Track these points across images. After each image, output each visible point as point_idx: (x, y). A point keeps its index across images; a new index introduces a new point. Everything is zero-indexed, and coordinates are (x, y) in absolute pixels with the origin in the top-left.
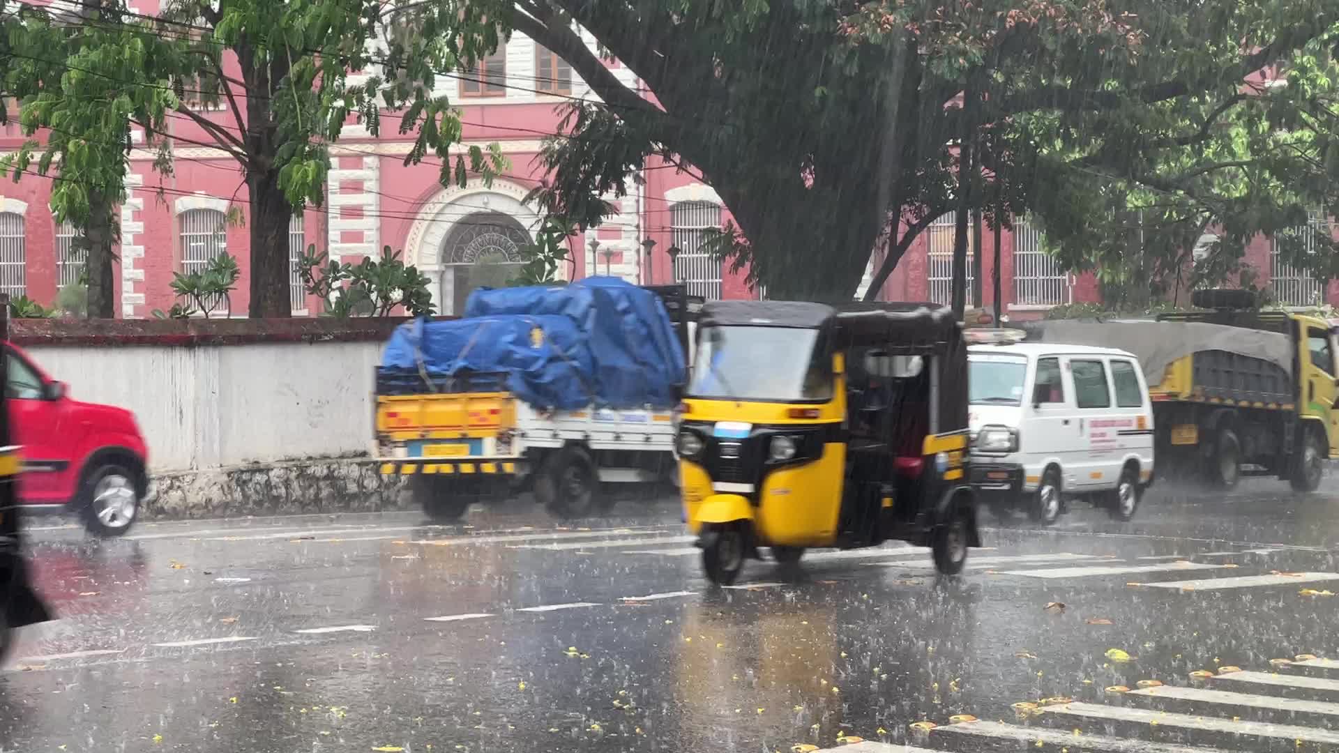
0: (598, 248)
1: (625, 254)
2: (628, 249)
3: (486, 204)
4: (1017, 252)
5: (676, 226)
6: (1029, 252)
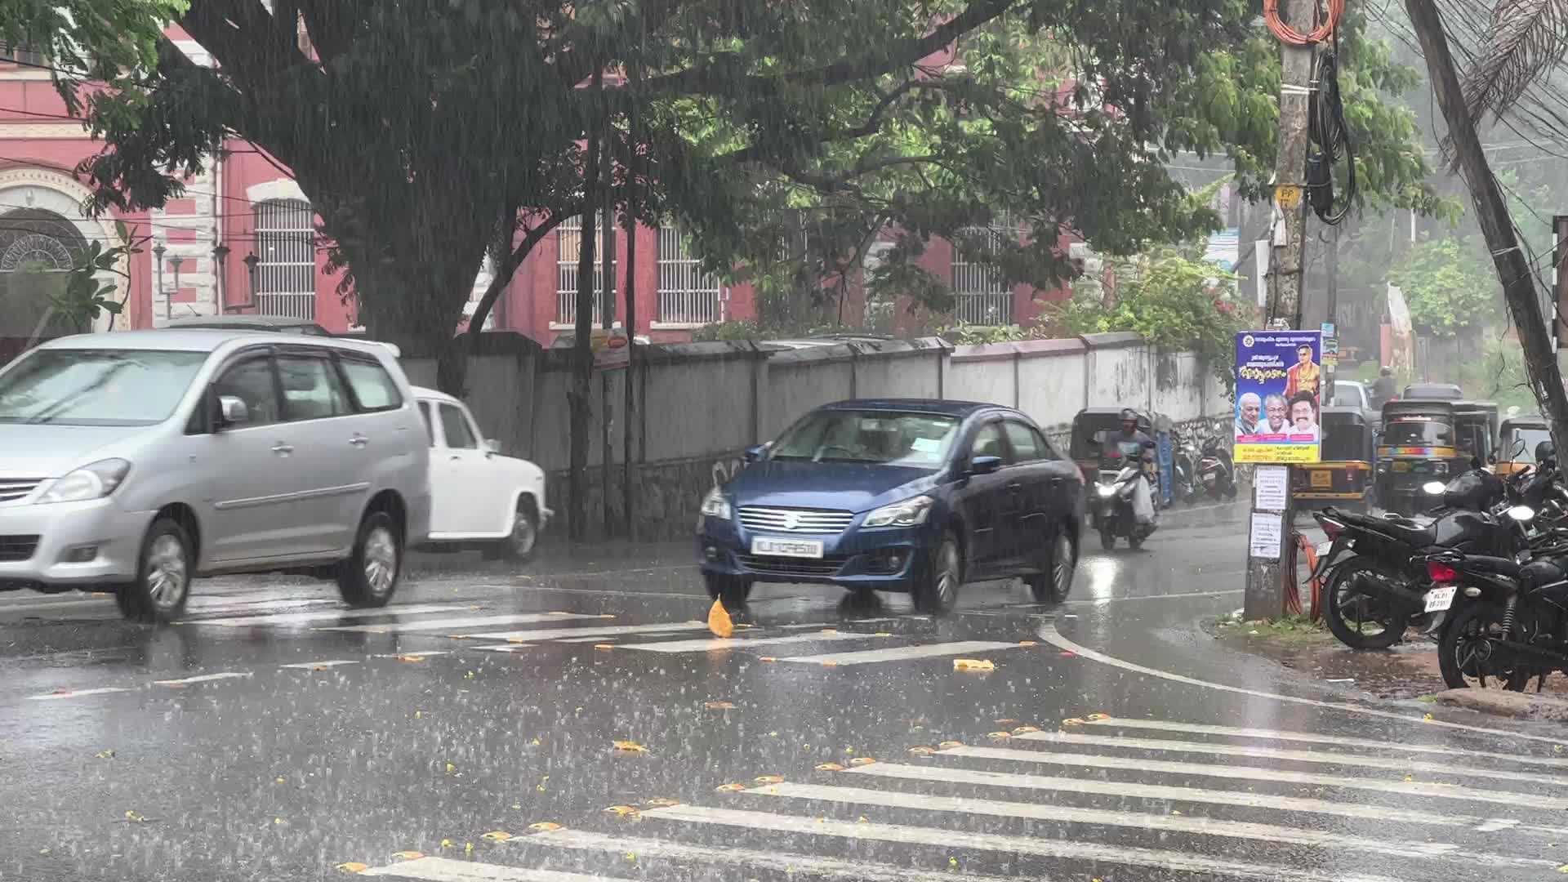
0: (165, 253)
1: (200, 261)
2: (203, 256)
3: (29, 200)
4: (662, 262)
5: (260, 230)
6: (675, 261)
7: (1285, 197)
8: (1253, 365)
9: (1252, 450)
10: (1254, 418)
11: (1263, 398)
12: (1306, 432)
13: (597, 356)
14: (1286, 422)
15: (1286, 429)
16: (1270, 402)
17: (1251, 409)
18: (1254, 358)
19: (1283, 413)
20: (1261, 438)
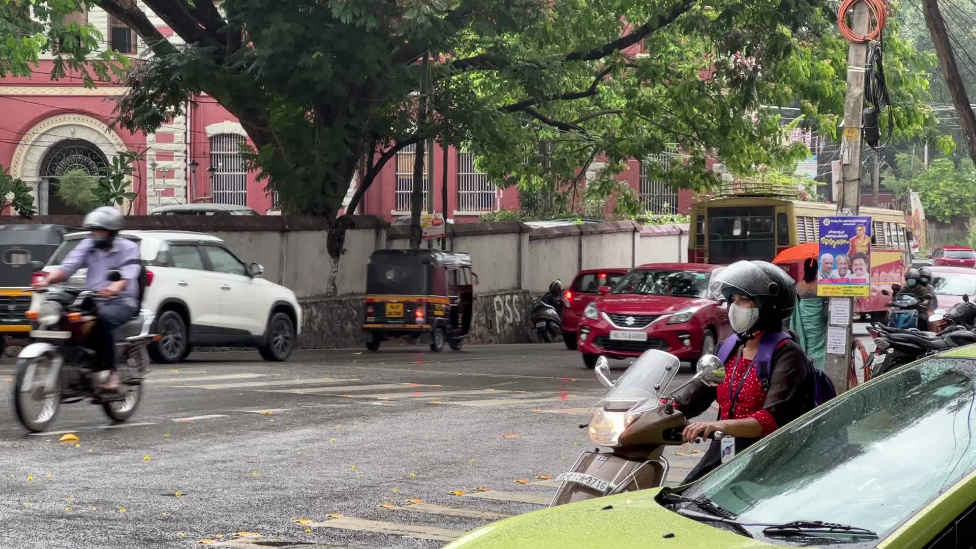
0: (157, 167)
1: (176, 171)
2: (179, 168)
3: (73, 133)
4: (461, 173)
5: (213, 152)
6: (469, 173)
7: (850, 134)
8: (829, 236)
9: (828, 288)
10: (829, 269)
11: (835, 256)
12: (861, 278)
13: (424, 230)
14: (849, 271)
15: (848, 275)
16: (839, 260)
17: (827, 263)
18: (830, 232)
19: (847, 266)
20: (833, 281)
